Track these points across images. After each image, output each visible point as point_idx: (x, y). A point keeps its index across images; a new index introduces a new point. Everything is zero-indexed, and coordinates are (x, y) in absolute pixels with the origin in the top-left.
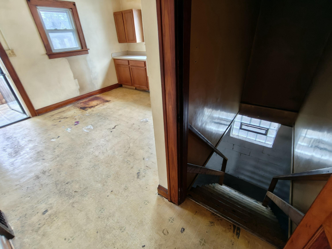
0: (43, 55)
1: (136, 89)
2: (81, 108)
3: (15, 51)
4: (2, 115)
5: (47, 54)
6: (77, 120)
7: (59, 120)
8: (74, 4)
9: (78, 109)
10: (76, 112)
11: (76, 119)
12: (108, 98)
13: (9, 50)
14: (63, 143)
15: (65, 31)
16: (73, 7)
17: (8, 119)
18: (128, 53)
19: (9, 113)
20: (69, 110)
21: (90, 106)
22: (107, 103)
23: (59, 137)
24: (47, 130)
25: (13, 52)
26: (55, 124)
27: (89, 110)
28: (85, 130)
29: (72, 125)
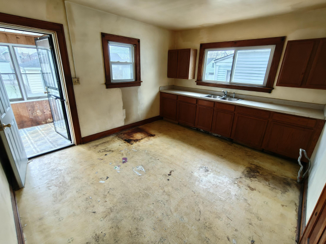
0: (102, 84)
1: (179, 124)
2: (125, 140)
3: (80, 80)
4: (45, 136)
5: (105, 84)
6: (125, 156)
7: (105, 153)
8: (139, 41)
9: (123, 142)
10: (121, 144)
11: (122, 154)
12: (152, 132)
13: (76, 78)
14: (114, 189)
15: (126, 63)
16: (137, 43)
17: (51, 142)
18: (173, 88)
19: (52, 135)
20: (112, 141)
21: (134, 139)
22: (152, 138)
23: (108, 178)
24: (93, 165)
25: (78, 80)
26: (101, 157)
27: (135, 144)
28: (137, 172)
29: (120, 162)
